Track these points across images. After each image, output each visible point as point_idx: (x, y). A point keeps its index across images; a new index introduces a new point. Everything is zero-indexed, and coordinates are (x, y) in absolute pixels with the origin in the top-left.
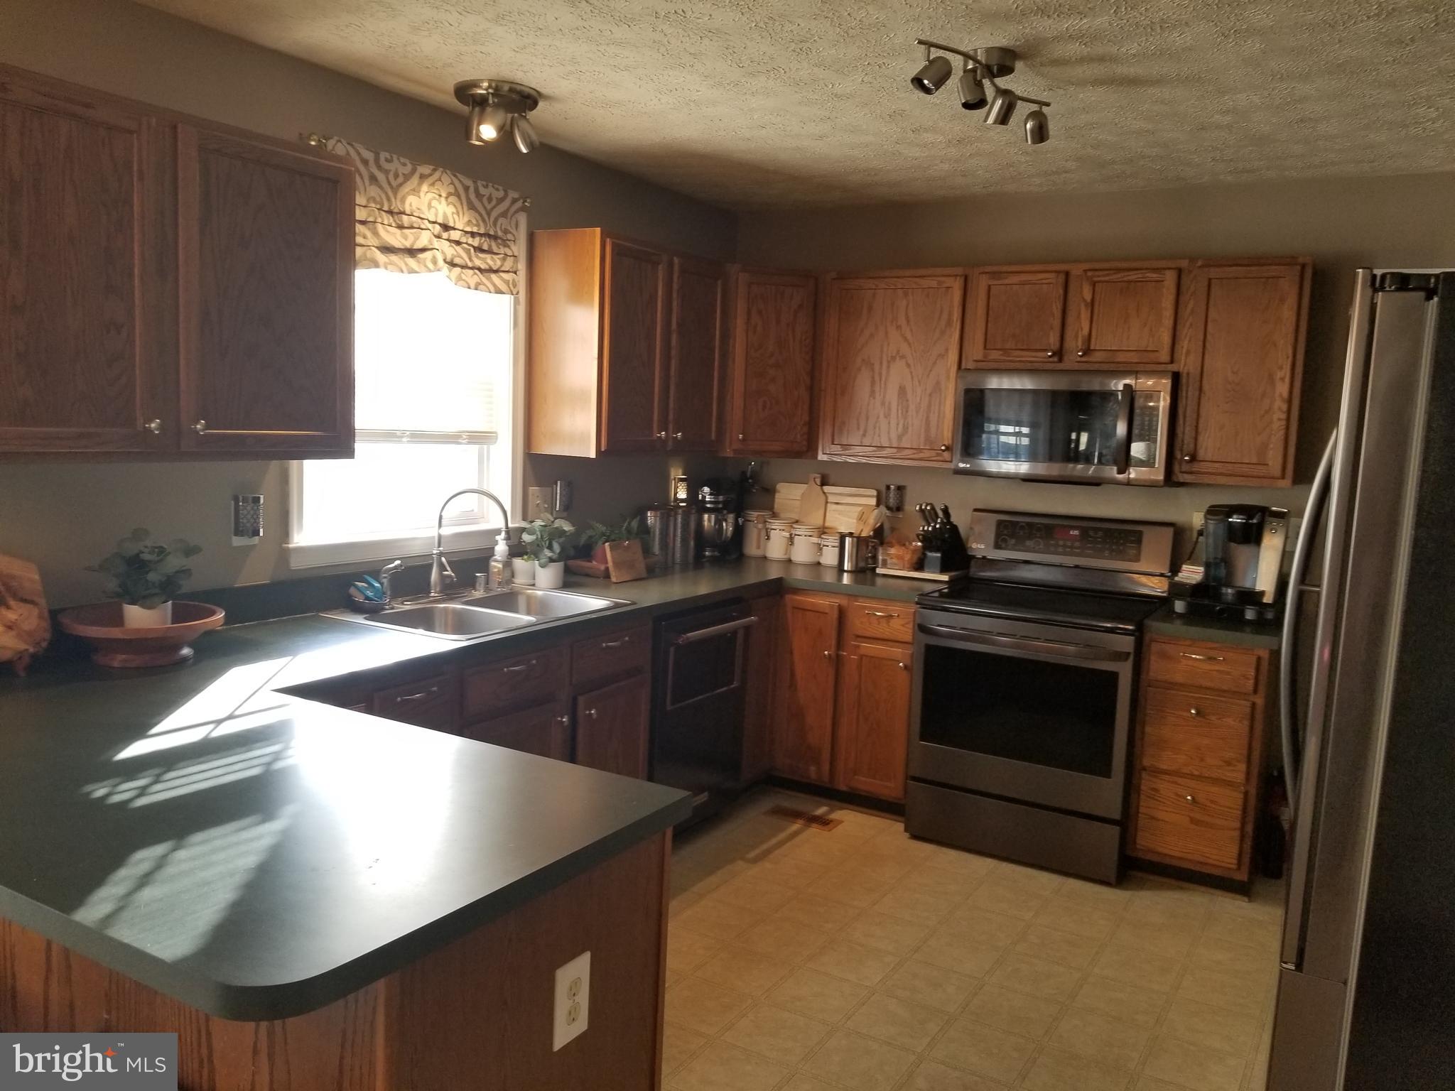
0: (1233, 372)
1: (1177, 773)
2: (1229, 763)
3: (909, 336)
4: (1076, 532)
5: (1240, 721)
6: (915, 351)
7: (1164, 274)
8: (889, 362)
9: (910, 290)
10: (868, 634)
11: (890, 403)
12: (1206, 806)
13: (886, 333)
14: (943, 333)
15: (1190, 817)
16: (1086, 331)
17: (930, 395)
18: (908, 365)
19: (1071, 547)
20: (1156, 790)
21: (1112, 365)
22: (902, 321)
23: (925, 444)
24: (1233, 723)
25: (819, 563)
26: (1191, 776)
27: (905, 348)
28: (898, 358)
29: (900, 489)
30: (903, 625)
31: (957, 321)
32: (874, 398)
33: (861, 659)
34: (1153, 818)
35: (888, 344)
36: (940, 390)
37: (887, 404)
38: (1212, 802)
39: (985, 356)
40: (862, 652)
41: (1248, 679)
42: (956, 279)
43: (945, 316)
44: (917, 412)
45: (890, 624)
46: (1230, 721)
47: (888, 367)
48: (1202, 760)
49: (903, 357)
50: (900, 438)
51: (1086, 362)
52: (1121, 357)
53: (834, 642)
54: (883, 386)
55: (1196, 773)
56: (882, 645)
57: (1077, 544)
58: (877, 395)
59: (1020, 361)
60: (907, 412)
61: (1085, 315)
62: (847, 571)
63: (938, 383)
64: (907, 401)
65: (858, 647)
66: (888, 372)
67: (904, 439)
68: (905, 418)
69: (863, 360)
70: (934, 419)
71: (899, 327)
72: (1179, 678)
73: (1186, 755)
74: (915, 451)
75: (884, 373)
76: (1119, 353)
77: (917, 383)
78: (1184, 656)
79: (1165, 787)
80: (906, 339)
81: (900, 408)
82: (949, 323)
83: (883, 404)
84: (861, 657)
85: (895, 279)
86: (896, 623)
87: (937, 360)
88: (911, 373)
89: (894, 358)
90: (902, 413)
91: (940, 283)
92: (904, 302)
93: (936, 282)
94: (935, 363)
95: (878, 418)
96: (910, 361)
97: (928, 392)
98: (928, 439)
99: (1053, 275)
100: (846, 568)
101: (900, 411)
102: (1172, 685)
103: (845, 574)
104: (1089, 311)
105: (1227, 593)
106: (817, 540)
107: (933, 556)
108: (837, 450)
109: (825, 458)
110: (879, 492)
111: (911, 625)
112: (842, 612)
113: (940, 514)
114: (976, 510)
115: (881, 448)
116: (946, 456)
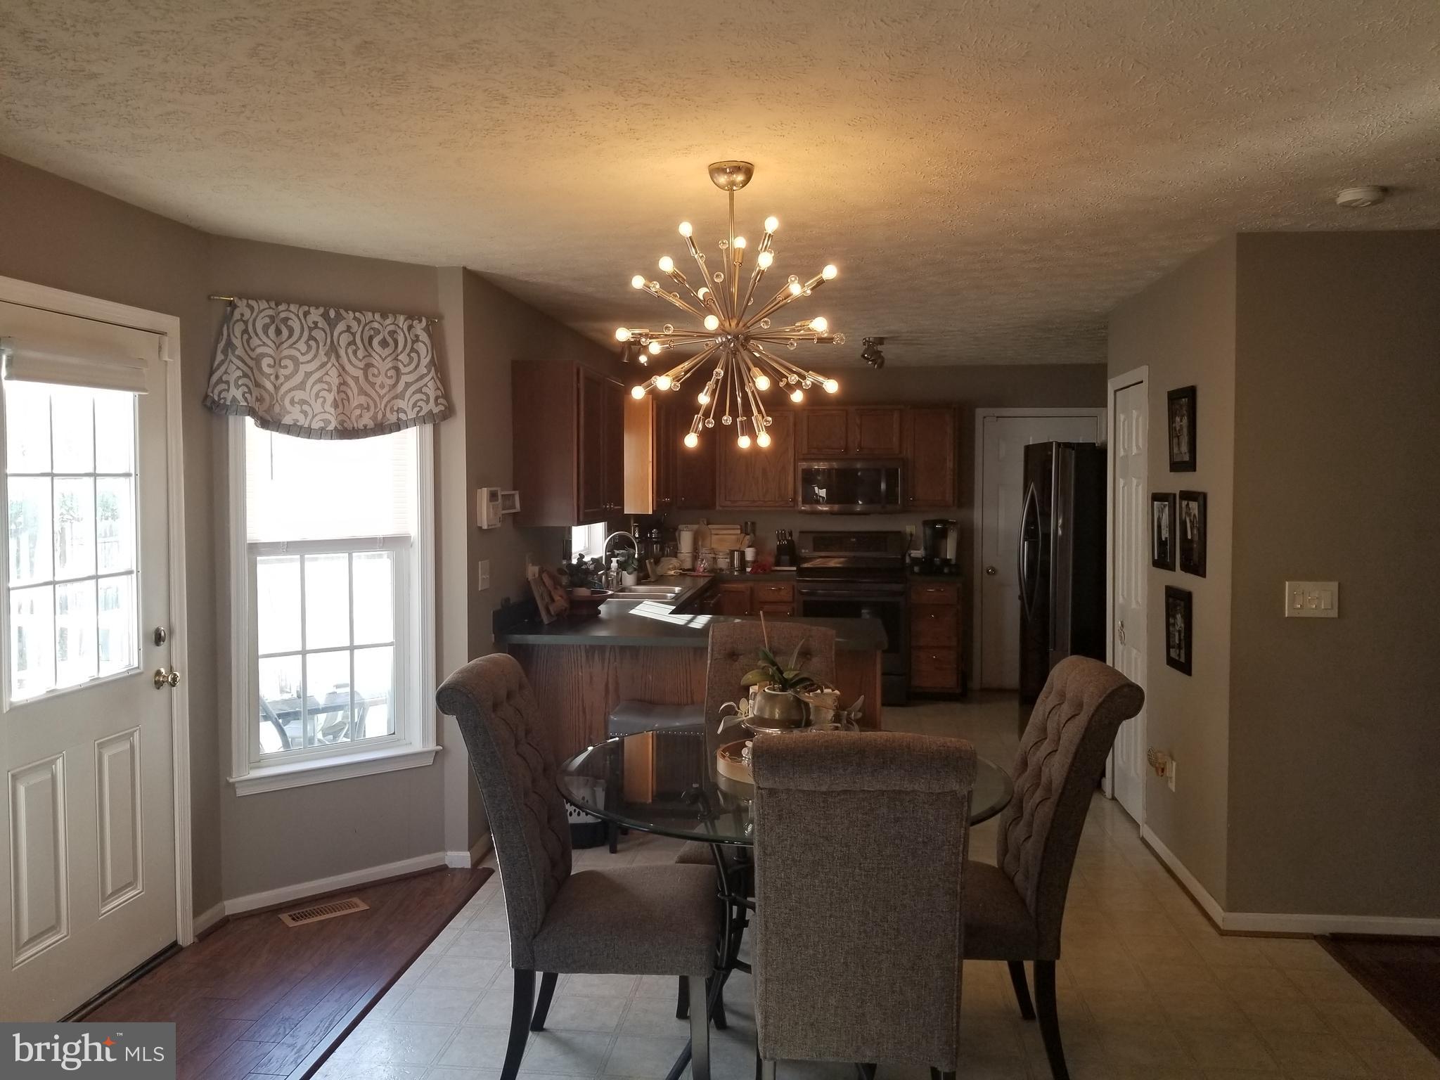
0: (928, 458)
1: (927, 647)
2: (949, 638)
4: (854, 540)
7: (893, 412)
10: (768, 600)
16: (859, 439)
17: (780, 472)
19: (853, 547)
21: (871, 456)
23: (780, 498)
25: (713, 567)
26: (933, 647)
29: (753, 524)
30: (787, 593)
32: (748, 475)
40: (765, 610)
41: (954, 598)
44: (773, 481)
46: (948, 618)
48: (937, 638)
50: (765, 495)
51: (860, 454)
52: (877, 452)
53: (749, 607)
54: (753, 468)
55: (935, 645)
57: (857, 546)
59: (827, 454)
61: (857, 431)
62: (737, 570)
63: (784, 466)
65: (763, 608)
67: (767, 496)
68: (767, 485)
70: (783, 484)
72: (924, 601)
73: (930, 637)
74: (774, 502)
76: (876, 449)
77: (772, 466)
86: (783, 593)
90: (765, 483)
95: (751, 485)
97: (779, 470)
98: (781, 495)
99: (841, 412)
100: (735, 569)
102: (920, 605)
103: (735, 572)
104: (860, 429)
105: (937, 560)
106: (713, 556)
107: (785, 558)
108: (728, 503)
109: (721, 508)
110: (741, 526)
111: (791, 593)
112: (752, 590)
113: (787, 535)
114: (801, 532)
115: (754, 501)
116: (791, 504)
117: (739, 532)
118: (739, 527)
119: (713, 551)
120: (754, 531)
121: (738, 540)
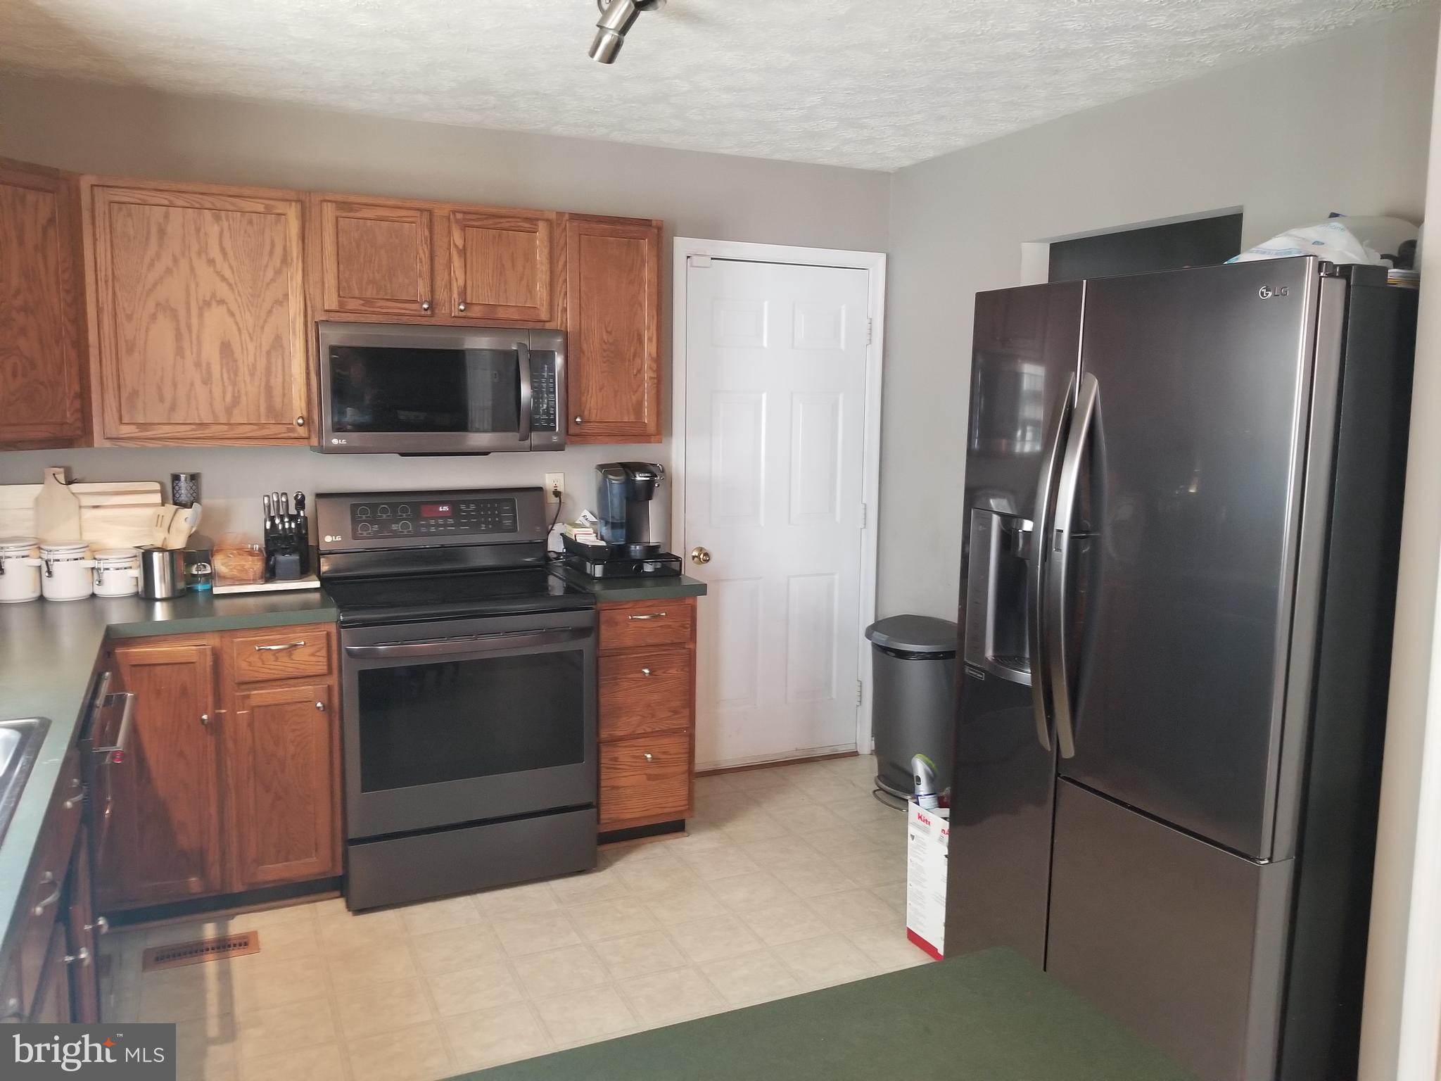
0: (607, 332)
1: (633, 736)
2: (675, 712)
3: (227, 273)
4: (446, 508)
5: (682, 670)
6: (240, 295)
7: (536, 225)
8: (201, 309)
9: (223, 213)
10: (261, 676)
11: (208, 364)
12: (659, 759)
13: (192, 269)
14: (278, 272)
15: (646, 774)
16: (461, 282)
17: (268, 353)
18: (232, 314)
19: (445, 525)
20: (615, 759)
21: (489, 322)
22: (215, 253)
23: (268, 417)
24: (676, 672)
25: (93, 596)
26: (645, 735)
27: (223, 290)
28: (214, 304)
29: (194, 478)
30: (313, 655)
31: (297, 259)
32: (183, 357)
33: (253, 712)
34: (614, 788)
35: (197, 285)
36: (282, 347)
37: (204, 365)
38: (664, 753)
39: (341, 304)
40: (254, 702)
41: (686, 628)
42: (290, 205)
43: (279, 251)
44: (252, 375)
45: (294, 657)
46: (673, 671)
47: (201, 316)
48: (653, 716)
49: (222, 302)
50: (229, 411)
51: (464, 317)
52: (501, 314)
53: (210, 700)
54: (195, 342)
55: (649, 730)
56: (280, 686)
57: (451, 521)
58: (188, 352)
59: (387, 314)
60: (236, 375)
61: (457, 263)
62: (161, 600)
63: (278, 338)
64: (235, 361)
65: (248, 697)
66: (201, 324)
67: (236, 411)
68: (234, 384)
69: (158, 305)
70: (277, 382)
71: (211, 262)
72: (628, 642)
73: (639, 715)
74: (255, 427)
75: (195, 321)
76: (500, 308)
77: (248, 339)
78: (632, 619)
79: (624, 754)
80: (224, 279)
81: (224, 370)
82: (285, 260)
83: (198, 364)
84: (253, 709)
85: (200, 196)
86: (302, 655)
87: (272, 308)
88: (237, 323)
89: (207, 304)
90: (229, 378)
91: (267, 207)
92: (216, 228)
93: (263, 206)
94: (270, 312)
95: (192, 385)
96: (235, 309)
97: (265, 348)
98: (271, 410)
99: (417, 213)
100: (158, 595)
101: (225, 375)
102: (620, 651)
103: (158, 604)
104: (463, 259)
105: (636, 549)
106: (91, 564)
107: (288, 559)
108: (126, 430)
109: (108, 444)
110: (162, 484)
111: (324, 652)
112: (217, 656)
113: (292, 503)
114: (319, 496)
115: (202, 425)
116: (302, 431)
117: (157, 498)
118: (157, 487)
119: (92, 551)
120: (195, 498)
121: (159, 520)
